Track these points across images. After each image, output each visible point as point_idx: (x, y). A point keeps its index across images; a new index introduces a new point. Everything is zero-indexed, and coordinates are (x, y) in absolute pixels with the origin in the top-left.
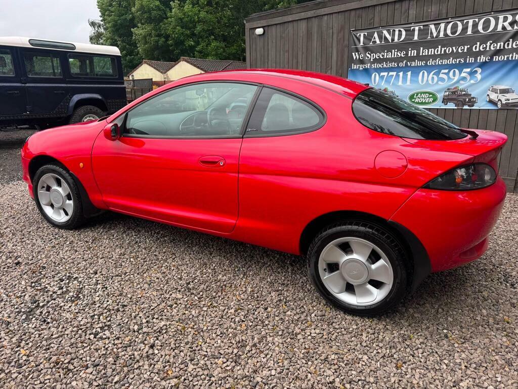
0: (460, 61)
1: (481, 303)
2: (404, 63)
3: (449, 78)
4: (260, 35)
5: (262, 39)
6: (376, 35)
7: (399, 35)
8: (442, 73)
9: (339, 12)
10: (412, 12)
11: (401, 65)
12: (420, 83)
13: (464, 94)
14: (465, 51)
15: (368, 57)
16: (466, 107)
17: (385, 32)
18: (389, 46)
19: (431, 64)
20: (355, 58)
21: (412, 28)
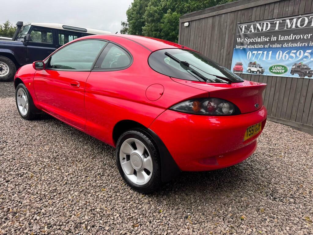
0: (305, 45)
1: (233, 203)
2: (268, 45)
3: (296, 56)
4: (187, 27)
5: (187, 29)
6: (252, 27)
7: (266, 26)
8: (292, 53)
9: (231, 12)
10: (276, 11)
11: (266, 46)
12: (277, 59)
13: (306, 68)
14: (309, 38)
15: (246, 41)
16: (306, 77)
17: (258, 25)
18: (259, 34)
19: (285, 46)
20: (238, 41)
21: (275, 22)
